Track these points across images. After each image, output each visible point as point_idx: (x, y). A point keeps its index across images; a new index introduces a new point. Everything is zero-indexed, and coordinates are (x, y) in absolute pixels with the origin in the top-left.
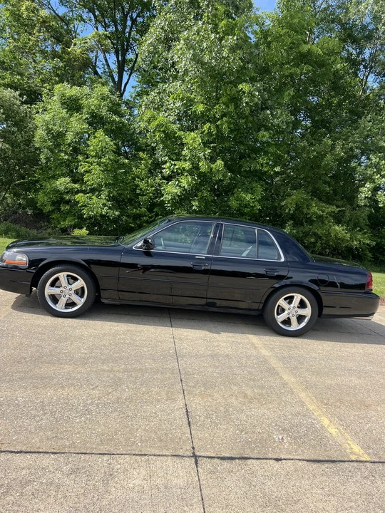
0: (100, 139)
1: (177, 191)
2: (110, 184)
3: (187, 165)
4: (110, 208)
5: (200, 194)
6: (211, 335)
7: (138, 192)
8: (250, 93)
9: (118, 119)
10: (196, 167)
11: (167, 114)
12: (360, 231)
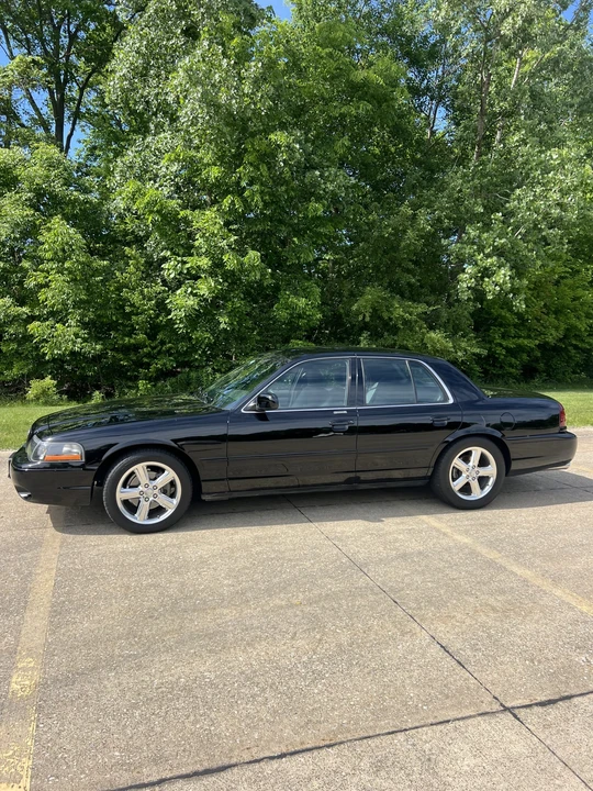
0: (59, 231)
1: (192, 302)
2: (81, 301)
3: (205, 262)
4: (85, 340)
5: (229, 304)
6: (372, 525)
7: (128, 309)
8: (288, 146)
9: (82, 197)
10: (218, 264)
11: (157, 185)
12: (463, 336)
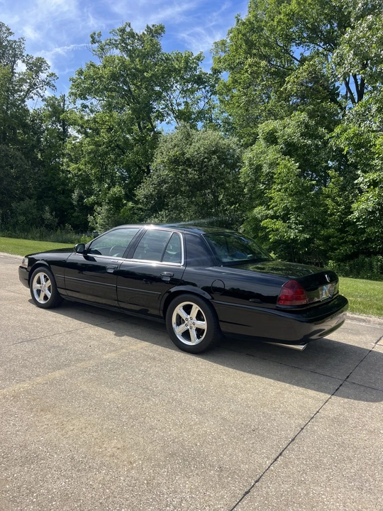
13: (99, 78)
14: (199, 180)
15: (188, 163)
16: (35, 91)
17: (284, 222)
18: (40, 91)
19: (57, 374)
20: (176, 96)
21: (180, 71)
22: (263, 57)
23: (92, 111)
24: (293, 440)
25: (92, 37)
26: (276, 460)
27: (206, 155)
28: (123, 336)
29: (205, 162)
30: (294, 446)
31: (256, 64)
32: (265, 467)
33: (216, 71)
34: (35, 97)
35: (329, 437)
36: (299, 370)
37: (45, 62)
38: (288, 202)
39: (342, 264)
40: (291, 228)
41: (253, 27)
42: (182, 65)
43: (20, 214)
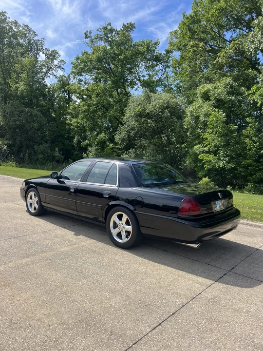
13: (90, 61)
14: (155, 128)
15: (149, 116)
16: (51, 72)
17: (215, 156)
18: (54, 72)
19: (24, 261)
20: (142, 70)
21: (144, 53)
22: (201, 40)
23: (86, 83)
24: (173, 314)
25: (85, 34)
26: (154, 328)
27: (160, 110)
28: (79, 235)
29: (160, 115)
30: (173, 319)
31: (196, 45)
32: (145, 333)
33: (168, 52)
34: (51, 76)
35: (202, 313)
36: (197, 262)
37: (57, 53)
38: (218, 141)
39: (258, 185)
40: (220, 160)
41: (194, 20)
42: (145, 49)
43: (40, 153)
